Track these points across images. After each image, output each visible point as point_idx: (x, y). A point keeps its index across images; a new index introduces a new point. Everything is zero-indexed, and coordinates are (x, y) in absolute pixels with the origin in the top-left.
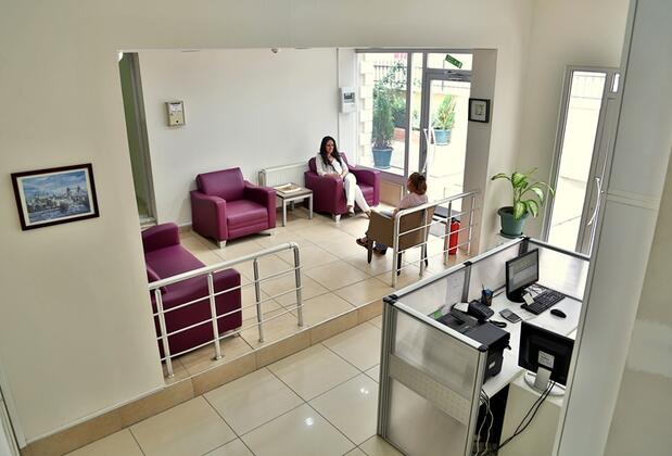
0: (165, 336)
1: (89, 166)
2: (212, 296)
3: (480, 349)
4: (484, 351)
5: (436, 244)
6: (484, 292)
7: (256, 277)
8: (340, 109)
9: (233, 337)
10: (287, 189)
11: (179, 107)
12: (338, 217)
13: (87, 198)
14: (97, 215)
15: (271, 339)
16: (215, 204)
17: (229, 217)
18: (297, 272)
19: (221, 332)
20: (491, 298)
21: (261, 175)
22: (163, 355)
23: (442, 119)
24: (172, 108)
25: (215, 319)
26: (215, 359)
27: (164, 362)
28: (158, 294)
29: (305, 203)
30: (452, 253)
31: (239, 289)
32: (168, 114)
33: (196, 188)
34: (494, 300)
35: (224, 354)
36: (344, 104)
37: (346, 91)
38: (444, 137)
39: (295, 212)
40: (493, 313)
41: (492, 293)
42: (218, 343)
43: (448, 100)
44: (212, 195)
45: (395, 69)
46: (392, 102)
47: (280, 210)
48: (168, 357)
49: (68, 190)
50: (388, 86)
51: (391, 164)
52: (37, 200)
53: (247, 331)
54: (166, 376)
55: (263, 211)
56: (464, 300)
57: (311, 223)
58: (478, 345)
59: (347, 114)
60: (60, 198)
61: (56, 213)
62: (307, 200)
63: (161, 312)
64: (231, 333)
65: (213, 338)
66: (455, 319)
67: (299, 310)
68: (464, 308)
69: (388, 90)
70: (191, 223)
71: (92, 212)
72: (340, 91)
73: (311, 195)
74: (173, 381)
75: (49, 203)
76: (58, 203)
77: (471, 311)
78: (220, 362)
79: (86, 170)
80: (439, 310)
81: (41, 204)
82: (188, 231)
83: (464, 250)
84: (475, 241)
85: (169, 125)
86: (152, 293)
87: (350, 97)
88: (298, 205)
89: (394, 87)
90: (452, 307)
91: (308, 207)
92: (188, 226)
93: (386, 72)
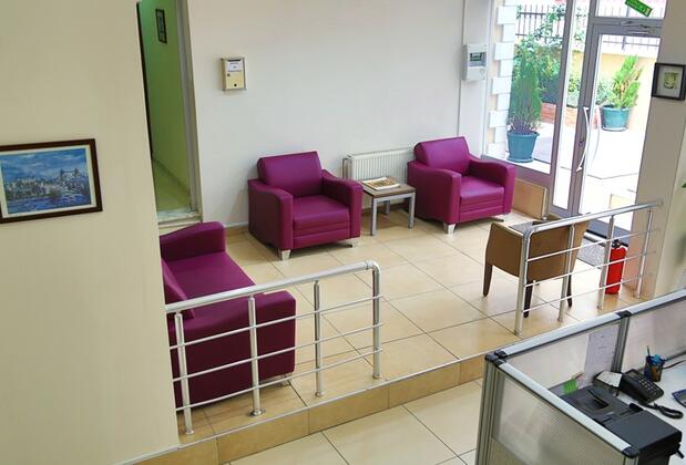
0: (185, 377)
1: (92, 143)
2: (253, 327)
3: (625, 453)
4: (631, 457)
5: (587, 277)
6: (649, 359)
7: (316, 307)
8: (463, 75)
9: (280, 385)
10: (382, 184)
11: (239, 65)
12: (452, 227)
13: (87, 184)
14: (99, 208)
15: (331, 394)
16: (279, 200)
17: (296, 218)
18: (376, 303)
19: (262, 378)
20: (661, 368)
21: (346, 163)
22: (179, 402)
23: (618, 92)
24: (229, 66)
25: (255, 358)
26: (252, 414)
27: (180, 413)
28: (178, 320)
29: (405, 205)
30: (612, 292)
31: (294, 320)
32: (223, 75)
33: (256, 176)
34: (665, 374)
35: (266, 408)
36: (469, 68)
37: (474, 49)
38: (619, 119)
39: (391, 216)
40: (661, 393)
41: (663, 362)
42: (257, 393)
43: (631, 64)
44: (277, 187)
45: (553, 17)
46: (545, 66)
47: (369, 213)
48: (187, 406)
49: (62, 172)
50: (541, 42)
51: (533, 156)
52: (19, 185)
53: (301, 379)
54: (182, 432)
55: (345, 212)
56: (616, 369)
57: (411, 233)
58: (622, 445)
59: (473, 83)
60: (51, 182)
61: (44, 203)
62: (407, 200)
63: (181, 345)
64: (279, 380)
65: (251, 385)
66: (593, 398)
67: (375, 356)
68: (615, 380)
69: (540, 48)
70: (247, 222)
71: (93, 204)
72: (464, 48)
73: (413, 195)
74: (192, 438)
75: (36, 189)
76: (48, 188)
77: (626, 386)
78: (258, 420)
79: (87, 148)
80: (573, 381)
81: (24, 191)
82: (243, 233)
83: (631, 289)
84: (650, 277)
85: (224, 90)
86: (171, 318)
87: (479, 58)
88: (396, 207)
89: (550, 43)
90: (595, 378)
91: (407, 211)
92: (243, 227)
93: (538, 22)
